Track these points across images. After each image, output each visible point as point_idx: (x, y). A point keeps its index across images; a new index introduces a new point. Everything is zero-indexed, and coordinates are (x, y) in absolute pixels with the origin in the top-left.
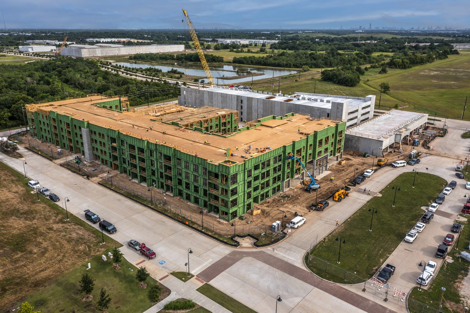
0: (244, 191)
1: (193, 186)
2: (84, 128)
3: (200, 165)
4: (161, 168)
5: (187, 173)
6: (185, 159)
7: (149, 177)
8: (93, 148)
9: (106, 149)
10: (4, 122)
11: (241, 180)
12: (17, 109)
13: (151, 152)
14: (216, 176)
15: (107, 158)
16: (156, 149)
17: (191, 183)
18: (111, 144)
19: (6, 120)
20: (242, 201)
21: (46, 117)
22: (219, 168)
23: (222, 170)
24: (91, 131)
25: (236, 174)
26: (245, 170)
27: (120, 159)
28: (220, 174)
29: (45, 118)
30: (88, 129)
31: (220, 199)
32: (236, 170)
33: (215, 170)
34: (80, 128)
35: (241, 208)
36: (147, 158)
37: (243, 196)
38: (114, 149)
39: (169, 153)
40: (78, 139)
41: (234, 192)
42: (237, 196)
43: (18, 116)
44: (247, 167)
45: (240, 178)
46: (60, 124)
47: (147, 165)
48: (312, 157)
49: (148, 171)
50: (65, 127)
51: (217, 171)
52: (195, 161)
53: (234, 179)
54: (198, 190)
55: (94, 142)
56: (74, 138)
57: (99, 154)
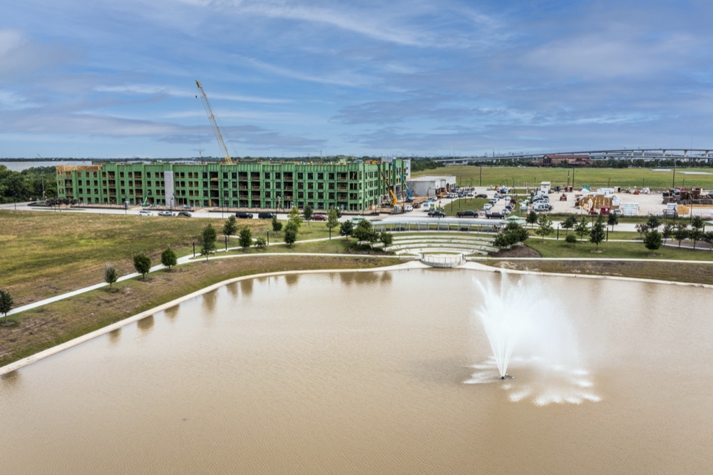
1: (317, 194)
2: (169, 170)
3: (326, 172)
4: (279, 187)
6: (309, 170)
7: (262, 200)
8: (178, 191)
9: (201, 188)
13: (267, 174)
14: (343, 175)
16: (273, 171)
17: (314, 192)
18: (210, 179)
21: (95, 173)
22: (348, 168)
23: (352, 168)
24: (177, 174)
27: (221, 193)
29: (91, 175)
30: (172, 172)
31: (349, 195)
32: (361, 168)
38: (214, 183)
39: (291, 170)
41: (361, 186)
46: (120, 178)
47: (261, 188)
49: (262, 193)
50: (128, 179)
51: (346, 170)
52: (320, 170)
53: (361, 175)
54: (323, 196)
55: (180, 185)
57: (187, 196)
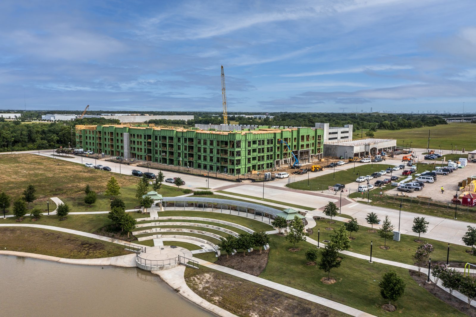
0: (246, 156)
1: (209, 157)
2: (126, 132)
3: (215, 140)
4: (186, 149)
5: (205, 149)
6: (204, 138)
7: (176, 159)
8: (131, 148)
9: (143, 147)
10: (53, 144)
11: (244, 147)
12: (64, 135)
13: (179, 139)
14: (226, 143)
15: (143, 153)
16: (183, 136)
17: (207, 155)
18: (147, 140)
19: (54, 142)
20: (244, 164)
21: (93, 132)
22: (228, 137)
23: (231, 137)
24: (131, 135)
25: (240, 141)
26: (246, 140)
27: (153, 151)
28: (229, 141)
29: (91, 133)
30: (129, 133)
31: (228, 160)
32: (240, 138)
33: (225, 139)
34: (122, 134)
35: (243, 168)
36: (175, 144)
37: (245, 159)
38: (149, 143)
39: (193, 136)
40: (120, 144)
41: (239, 154)
42: (240, 158)
43: (65, 140)
44: (247, 138)
45: (243, 144)
46: (104, 136)
47: (175, 150)
48: (296, 148)
49: (175, 153)
50: (108, 137)
51: (227, 140)
52: (211, 138)
53: (239, 144)
54: (213, 159)
55: (133, 143)
56: (115, 144)
57: (136, 152)
